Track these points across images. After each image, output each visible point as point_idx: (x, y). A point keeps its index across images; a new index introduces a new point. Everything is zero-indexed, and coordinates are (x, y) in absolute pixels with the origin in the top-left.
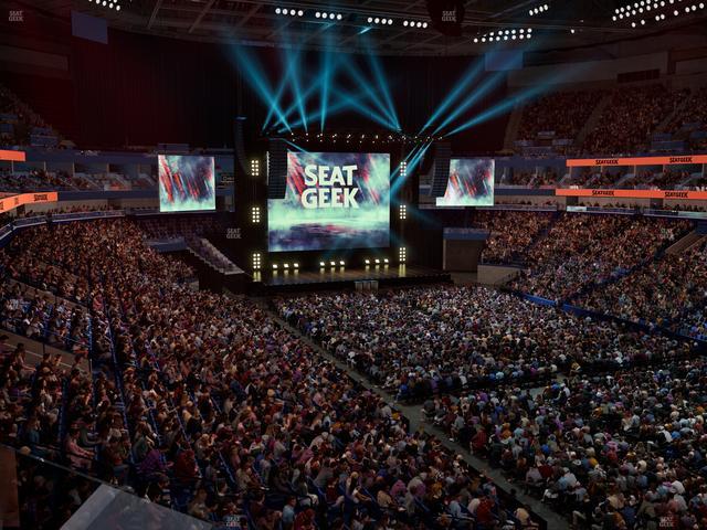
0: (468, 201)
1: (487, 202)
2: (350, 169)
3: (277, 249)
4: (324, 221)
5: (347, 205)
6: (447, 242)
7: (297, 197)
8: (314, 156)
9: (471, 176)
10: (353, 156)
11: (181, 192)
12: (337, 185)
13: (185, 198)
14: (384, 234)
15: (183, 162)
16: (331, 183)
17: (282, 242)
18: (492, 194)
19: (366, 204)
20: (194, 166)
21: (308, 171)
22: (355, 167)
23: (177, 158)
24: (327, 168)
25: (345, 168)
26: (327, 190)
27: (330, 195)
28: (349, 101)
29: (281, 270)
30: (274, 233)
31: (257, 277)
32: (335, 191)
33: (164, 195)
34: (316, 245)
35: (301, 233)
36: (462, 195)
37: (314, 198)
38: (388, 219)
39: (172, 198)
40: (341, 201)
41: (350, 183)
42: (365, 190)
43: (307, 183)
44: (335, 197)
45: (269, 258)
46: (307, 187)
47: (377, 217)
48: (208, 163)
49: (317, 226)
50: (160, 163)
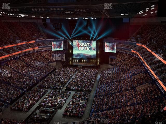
0: (111, 51)
1: (115, 52)
2: (88, 44)
3: (74, 57)
4: (83, 53)
5: (87, 50)
6: (110, 58)
7: (78, 48)
8: (81, 41)
9: (111, 46)
10: (89, 41)
11: (56, 48)
12: (86, 46)
13: (57, 48)
14: (95, 56)
15: (56, 42)
16: (84, 46)
17: (75, 56)
18: (116, 50)
19: (91, 50)
20: (59, 43)
21: (80, 44)
22: (89, 43)
23: (55, 42)
24: (84, 43)
25: (87, 43)
26: (84, 47)
27: (84, 48)
28: (85, 32)
29: (75, 61)
30: (74, 54)
31: (71, 62)
32: (85, 47)
33: (53, 48)
34: (81, 57)
35: (79, 55)
36: (110, 50)
37: (81, 49)
38: (96, 53)
39: (54, 48)
40: (86, 49)
41: (88, 46)
42: (91, 48)
43: (80, 46)
44: (85, 49)
45: (73, 59)
46: (80, 47)
47: (94, 53)
48: (62, 42)
49: (82, 54)
50: (52, 43)
